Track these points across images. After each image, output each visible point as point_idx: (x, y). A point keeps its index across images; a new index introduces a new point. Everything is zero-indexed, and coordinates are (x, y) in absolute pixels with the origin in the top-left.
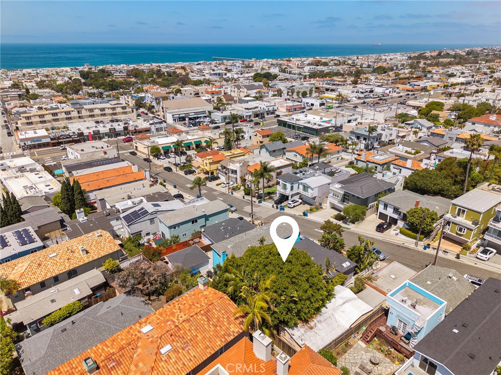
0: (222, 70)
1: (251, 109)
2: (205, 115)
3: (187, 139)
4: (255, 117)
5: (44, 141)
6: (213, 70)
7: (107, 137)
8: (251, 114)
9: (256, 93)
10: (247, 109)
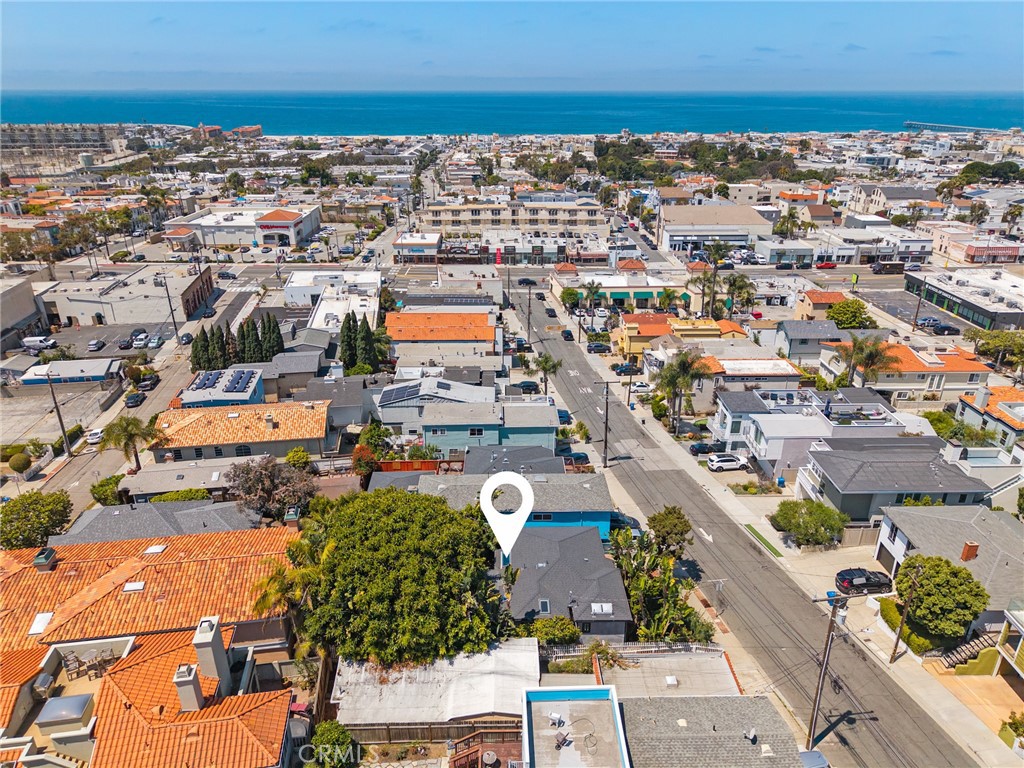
0: (895, 152)
1: (862, 242)
2: (743, 243)
3: (645, 285)
4: (862, 263)
5: (428, 252)
6: (871, 151)
7: (526, 261)
8: (853, 253)
9: (908, 208)
10: (851, 241)
